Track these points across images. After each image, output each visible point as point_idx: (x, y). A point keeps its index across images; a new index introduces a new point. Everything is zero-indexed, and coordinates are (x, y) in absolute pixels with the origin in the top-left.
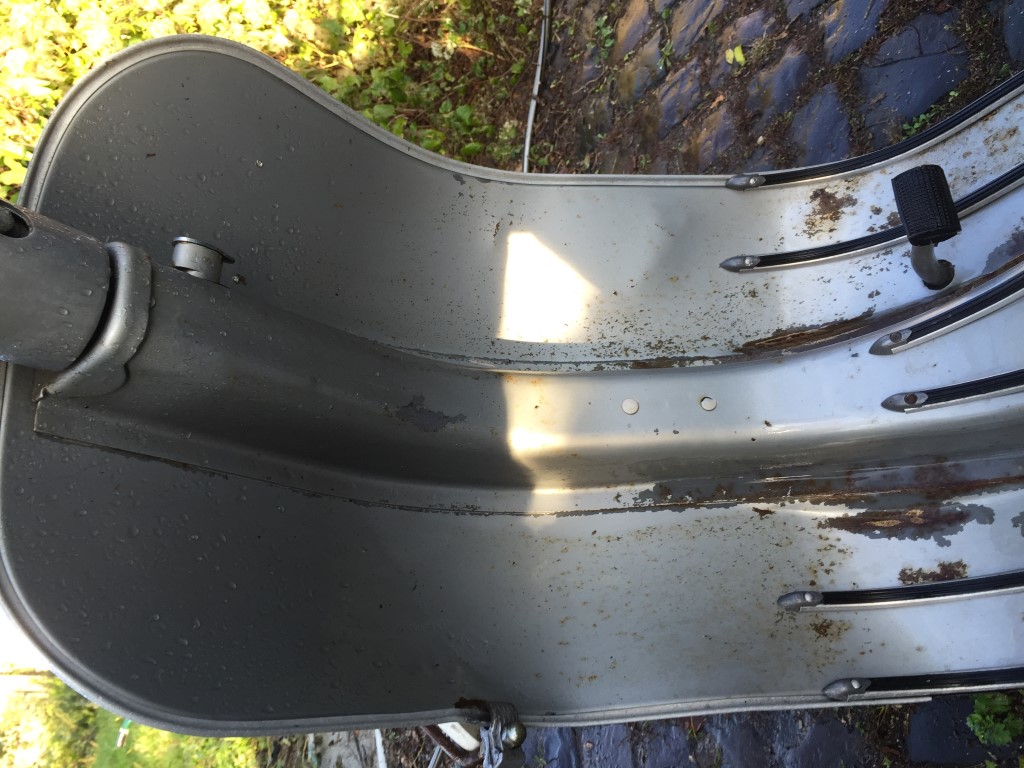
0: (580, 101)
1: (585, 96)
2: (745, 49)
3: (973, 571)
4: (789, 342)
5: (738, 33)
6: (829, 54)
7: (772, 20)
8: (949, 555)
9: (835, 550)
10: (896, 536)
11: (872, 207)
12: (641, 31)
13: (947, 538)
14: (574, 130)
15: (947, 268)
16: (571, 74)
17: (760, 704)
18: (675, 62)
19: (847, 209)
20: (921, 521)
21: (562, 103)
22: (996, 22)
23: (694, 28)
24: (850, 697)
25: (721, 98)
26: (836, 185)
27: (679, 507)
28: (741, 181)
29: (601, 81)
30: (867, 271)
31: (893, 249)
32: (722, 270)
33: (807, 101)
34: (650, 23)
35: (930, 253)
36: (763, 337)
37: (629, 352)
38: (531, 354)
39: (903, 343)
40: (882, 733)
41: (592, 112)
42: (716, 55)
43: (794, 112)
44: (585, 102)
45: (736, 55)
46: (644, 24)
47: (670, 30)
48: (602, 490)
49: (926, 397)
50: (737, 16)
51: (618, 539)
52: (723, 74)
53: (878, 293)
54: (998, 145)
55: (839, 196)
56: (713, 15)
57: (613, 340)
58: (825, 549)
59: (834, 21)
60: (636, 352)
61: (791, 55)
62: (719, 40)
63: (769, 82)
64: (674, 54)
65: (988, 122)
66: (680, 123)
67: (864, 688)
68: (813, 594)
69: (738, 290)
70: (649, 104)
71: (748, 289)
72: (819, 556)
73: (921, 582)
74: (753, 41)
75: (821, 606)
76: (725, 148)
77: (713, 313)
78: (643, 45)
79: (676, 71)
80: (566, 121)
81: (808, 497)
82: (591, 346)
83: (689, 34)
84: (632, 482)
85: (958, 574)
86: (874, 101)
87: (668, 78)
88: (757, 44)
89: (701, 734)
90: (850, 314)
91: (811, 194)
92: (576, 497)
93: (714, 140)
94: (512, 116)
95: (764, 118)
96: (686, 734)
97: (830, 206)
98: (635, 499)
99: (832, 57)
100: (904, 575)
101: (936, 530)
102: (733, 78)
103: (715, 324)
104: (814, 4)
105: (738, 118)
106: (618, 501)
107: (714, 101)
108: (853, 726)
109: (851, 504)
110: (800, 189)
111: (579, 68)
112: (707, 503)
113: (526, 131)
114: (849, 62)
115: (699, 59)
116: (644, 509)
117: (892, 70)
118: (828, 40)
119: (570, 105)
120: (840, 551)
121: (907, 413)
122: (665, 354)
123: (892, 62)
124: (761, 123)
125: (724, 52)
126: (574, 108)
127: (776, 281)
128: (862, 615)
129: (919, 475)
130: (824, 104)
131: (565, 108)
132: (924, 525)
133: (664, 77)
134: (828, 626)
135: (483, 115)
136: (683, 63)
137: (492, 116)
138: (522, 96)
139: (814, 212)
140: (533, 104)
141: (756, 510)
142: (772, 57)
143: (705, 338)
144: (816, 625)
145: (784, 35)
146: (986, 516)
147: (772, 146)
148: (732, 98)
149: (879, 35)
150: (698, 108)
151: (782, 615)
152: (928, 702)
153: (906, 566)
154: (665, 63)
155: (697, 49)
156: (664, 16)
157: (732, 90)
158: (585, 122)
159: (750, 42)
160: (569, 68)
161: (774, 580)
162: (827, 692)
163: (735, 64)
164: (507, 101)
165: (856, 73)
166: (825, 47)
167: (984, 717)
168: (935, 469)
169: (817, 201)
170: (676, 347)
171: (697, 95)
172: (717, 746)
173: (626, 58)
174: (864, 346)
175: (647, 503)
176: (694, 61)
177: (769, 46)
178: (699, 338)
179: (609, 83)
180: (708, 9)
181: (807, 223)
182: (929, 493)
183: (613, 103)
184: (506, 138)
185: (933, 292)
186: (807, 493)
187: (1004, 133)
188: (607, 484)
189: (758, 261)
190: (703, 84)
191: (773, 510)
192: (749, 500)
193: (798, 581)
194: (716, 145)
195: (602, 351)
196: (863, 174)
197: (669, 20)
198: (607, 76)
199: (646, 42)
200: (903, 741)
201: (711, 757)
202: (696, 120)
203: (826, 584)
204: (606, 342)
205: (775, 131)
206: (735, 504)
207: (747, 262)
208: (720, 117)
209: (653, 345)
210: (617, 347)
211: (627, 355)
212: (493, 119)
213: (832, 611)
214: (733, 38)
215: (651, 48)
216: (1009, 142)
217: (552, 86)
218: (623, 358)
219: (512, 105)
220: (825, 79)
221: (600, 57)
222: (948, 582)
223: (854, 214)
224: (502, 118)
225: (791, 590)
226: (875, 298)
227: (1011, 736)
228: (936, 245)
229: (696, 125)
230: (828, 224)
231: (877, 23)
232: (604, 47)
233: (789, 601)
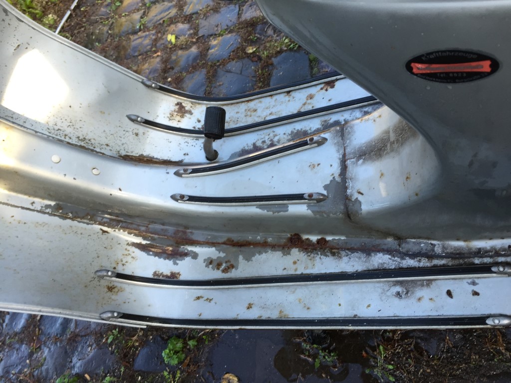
0: (93, 23)
1: (97, 22)
2: (176, 38)
3: (182, 278)
4: (144, 161)
5: (176, 29)
6: (208, 57)
7: (192, 31)
8: (175, 269)
9: (130, 257)
10: (158, 256)
11: (198, 119)
12: (135, 6)
13: (178, 262)
14: (85, 35)
15: (216, 154)
16: (94, 8)
17: (68, 315)
18: (144, 28)
19: (188, 115)
20: (170, 252)
21: (84, 20)
22: (269, 74)
23: (159, 17)
24: (111, 319)
25: (159, 54)
26: (187, 103)
27: (64, 217)
28: (149, 83)
29: (108, 19)
30: (186, 144)
31: (200, 139)
32: (127, 118)
33: (193, 72)
34: (140, 5)
35: (211, 144)
36: (134, 155)
37: (67, 137)
38: (12, 117)
39: (187, 174)
40: (125, 356)
41: (98, 31)
42: (164, 34)
43: (187, 74)
44: (96, 25)
45: (171, 38)
46: (138, 4)
47: (148, 13)
48: (26, 197)
49: (188, 198)
50: (178, 22)
51: (25, 223)
52: (164, 44)
53: (187, 154)
54: (249, 113)
55: (187, 109)
56: (169, 16)
57: (61, 128)
58: (126, 255)
59: (215, 45)
60: (70, 138)
61: (194, 50)
62: (167, 28)
63: (181, 56)
64: (146, 24)
65: (249, 103)
66: (137, 56)
67: (119, 316)
68: (113, 272)
69: (131, 130)
70: (126, 41)
71: (135, 131)
72: (122, 257)
73: (161, 278)
74: (181, 36)
75: (114, 279)
76: (153, 76)
77: (115, 135)
78: (133, 13)
79: (144, 32)
80: (83, 29)
81: (128, 230)
82: (47, 126)
83: (155, 19)
84: (43, 198)
85: (176, 277)
86: (218, 84)
87: (139, 33)
88: (182, 38)
89: (38, 350)
90: (174, 159)
91: (176, 102)
92: (9, 196)
93: (150, 70)
94: (55, 13)
95: (174, 71)
96: (29, 349)
97: (181, 110)
98: (42, 207)
99: (209, 59)
100: (155, 274)
101: (175, 257)
102: (167, 48)
103: (114, 140)
104: (210, 34)
105: (163, 66)
106: (32, 205)
107: (156, 53)
108: (114, 352)
109: (145, 238)
110: (172, 98)
111: (99, 8)
112: (79, 220)
113: (59, 24)
114: (215, 64)
115: (156, 32)
116: (45, 213)
117: (229, 75)
118: (210, 51)
119: (88, 23)
120: (132, 257)
121: (179, 203)
122: (85, 145)
123: (229, 71)
124: (172, 73)
125: (167, 34)
126: (89, 25)
127: (149, 133)
128: (131, 287)
129: (176, 232)
130: (199, 77)
131: (85, 23)
132: (171, 255)
133: (138, 32)
134: (114, 288)
135: (39, 5)
136: (149, 30)
137: (44, 7)
138: (64, 6)
139: (175, 111)
140: (69, 13)
141: (101, 229)
142: (185, 47)
143: (107, 145)
144: (108, 287)
145: (194, 40)
146: (195, 256)
147: (173, 84)
148: (164, 56)
149: (229, 59)
150: (148, 53)
151: (95, 279)
152: (145, 328)
153: (158, 270)
154: (140, 26)
155: (157, 27)
156: (148, 5)
157: (166, 53)
158: (92, 34)
159: (179, 36)
160: (94, 5)
161: (97, 263)
162: (101, 315)
163: (170, 42)
164: (55, 5)
165: (215, 70)
166: (208, 53)
167: (170, 351)
168: (183, 231)
169: (178, 107)
170: (92, 144)
171: (149, 47)
172: (44, 356)
173: (123, 14)
174: (172, 170)
175: (48, 210)
176: (154, 32)
177: (187, 42)
178: (105, 144)
179: (111, 22)
180: (168, 13)
181: (170, 114)
182: (177, 241)
183: (110, 32)
184: (47, 22)
185: (208, 162)
186: (127, 228)
187: (252, 110)
188: (30, 195)
189: (143, 121)
190: (154, 44)
191: (109, 232)
192: (100, 224)
193: (108, 265)
194: (150, 73)
195: (53, 131)
196: (199, 104)
197: (149, 8)
198: (112, 18)
199: (135, 12)
200: (133, 360)
201: (39, 361)
202: (145, 58)
203: (120, 270)
204: (56, 128)
205: (176, 78)
206: (92, 224)
207: (139, 119)
208: (155, 62)
209: (80, 138)
210: (61, 132)
211: (65, 138)
212: (44, 10)
213: (119, 282)
214: (174, 30)
215: (137, 16)
216: (253, 114)
217: (82, 9)
218: (63, 138)
219: (57, 8)
220: (204, 66)
221: (111, 8)
222: (172, 280)
223: (190, 118)
224: (49, 11)
225: (104, 268)
226: (186, 156)
227: (178, 361)
228: (214, 141)
229: (144, 60)
230: (178, 118)
231: (230, 53)
232: (115, 4)
233: (100, 274)
